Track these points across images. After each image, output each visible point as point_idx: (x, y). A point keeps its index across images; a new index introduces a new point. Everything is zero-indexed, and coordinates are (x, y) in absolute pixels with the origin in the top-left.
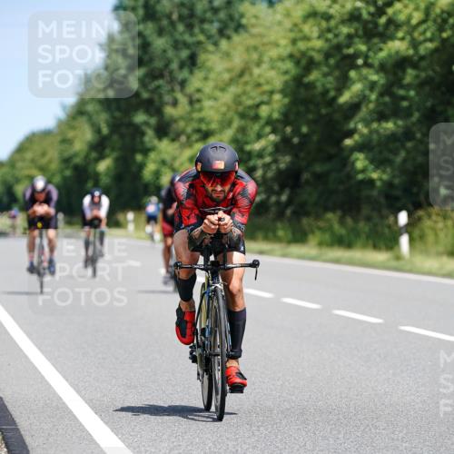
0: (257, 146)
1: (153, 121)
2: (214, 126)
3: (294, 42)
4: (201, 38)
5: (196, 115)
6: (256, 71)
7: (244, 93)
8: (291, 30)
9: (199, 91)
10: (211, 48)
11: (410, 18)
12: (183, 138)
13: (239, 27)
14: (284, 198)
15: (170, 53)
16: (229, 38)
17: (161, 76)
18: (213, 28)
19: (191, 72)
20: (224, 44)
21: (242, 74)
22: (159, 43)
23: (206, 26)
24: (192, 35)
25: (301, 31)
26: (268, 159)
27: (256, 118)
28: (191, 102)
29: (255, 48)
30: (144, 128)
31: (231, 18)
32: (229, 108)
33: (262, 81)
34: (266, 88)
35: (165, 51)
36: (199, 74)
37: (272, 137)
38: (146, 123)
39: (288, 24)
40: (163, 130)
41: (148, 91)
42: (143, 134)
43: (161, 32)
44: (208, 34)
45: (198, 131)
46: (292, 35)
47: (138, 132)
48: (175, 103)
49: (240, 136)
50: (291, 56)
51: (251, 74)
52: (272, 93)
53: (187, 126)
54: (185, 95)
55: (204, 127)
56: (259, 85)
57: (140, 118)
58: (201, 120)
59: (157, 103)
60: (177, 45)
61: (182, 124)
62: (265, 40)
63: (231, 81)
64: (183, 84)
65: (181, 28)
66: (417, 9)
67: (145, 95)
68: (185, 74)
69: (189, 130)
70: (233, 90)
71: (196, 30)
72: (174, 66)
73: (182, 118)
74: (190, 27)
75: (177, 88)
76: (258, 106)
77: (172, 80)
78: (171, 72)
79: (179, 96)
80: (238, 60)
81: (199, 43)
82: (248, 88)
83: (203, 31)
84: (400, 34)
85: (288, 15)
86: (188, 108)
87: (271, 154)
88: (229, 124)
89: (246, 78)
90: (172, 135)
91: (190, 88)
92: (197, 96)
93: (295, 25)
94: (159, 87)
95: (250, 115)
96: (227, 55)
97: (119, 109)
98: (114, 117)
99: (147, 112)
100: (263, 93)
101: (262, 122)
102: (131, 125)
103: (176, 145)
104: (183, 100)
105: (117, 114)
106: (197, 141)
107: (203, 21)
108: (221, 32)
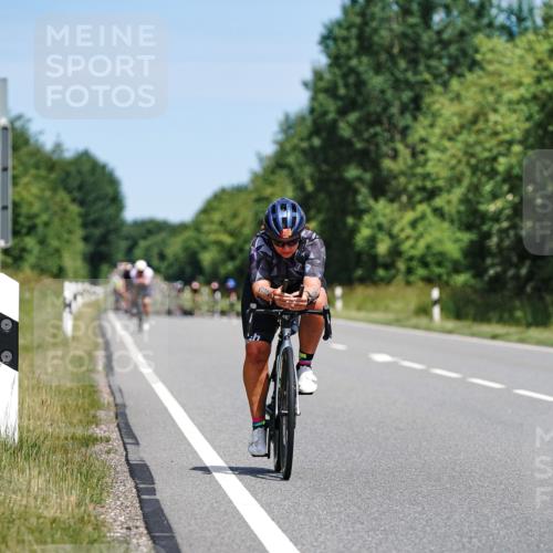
0: (492, 208)
1: (368, 176)
2: (441, 183)
3: (538, 81)
4: (427, 76)
5: (419, 170)
6: (493, 117)
7: (478, 143)
8: (535, 68)
9: (423, 140)
10: (438, 89)
12: (404, 198)
13: (474, 65)
14: (524, 271)
15: (389, 94)
16: (461, 76)
17: (379, 122)
18: (442, 65)
19: (415, 118)
20: (455, 84)
21: (475, 121)
22: (377, 82)
23: (434, 63)
24: (416, 73)
25: (546, 69)
26: (505, 224)
27: (493, 173)
28: (414, 155)
29: (492, 89)
30: (357, 185)
31: (464, 53)
32: (459, 162)
33: (499, 128)
34: (507, 137)
35: (383, 92)
36: (424, 121)
37: (510, 197)
38: (359, 179)
39: (531, 61)
40: (380, 188)
41: (363, 140)
42: (356, 192)
43: (378, 69)
44: (436, 72)
45: (423, 189)
46: (536, 73)
47: (349, 189)
48: (395, 156)
49: (471, 196)
50: (535, 98)
51: (487, 121)
52: (510, 143)
53: (409, 182)
54: (407, 146)
55: (429, 184)
56: (496, 134)
57: (352, 172)
58: (427, 176)
59: (373, 155)
60: (397, 85)
61: (402, 180)
62: (504, 79)
63: (462, 127)
64: (405, 131)
65: (403, 64)
67: (359, 145)
68: (407, 119)
69: (411, 187)
70: (463, 136)
71: (421, 68)
72: (395, 110)
73: (403, 173)
74: (414, 63)
75: (398, 137)
76: (494, 159)
77: (392, 126)
78: (390, 118)
79: (400, 147)
80: (469, 105)
81: (425, 82)
82: (482, 137)
83: (429, 68)
85: (530, 49)
86: (410, 162)
87: (509, 218)
88: (458, 180)
89: (480, 125)
90: (390, 195)
91: (413, 138)
92: (421, 147)
93: (540, 61)
94: (376, 135)
95: (485, 168)
96: (458, 97)
97: (326, 161)
98: (320, 171)
99: (362, 165)
100: (501, 143)
101: (499, 178)
102: (342, 180)
103: (396, 205)
104: (404, 152)
105: (324, 167)
106: (421, 202)
107: (430, 56)
108: (451, 70)
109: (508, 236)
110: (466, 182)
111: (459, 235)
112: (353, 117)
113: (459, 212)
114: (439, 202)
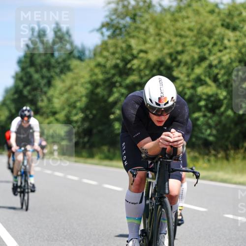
0: (75, 118)
2: (58, 110)
3: (91, 76)
4: (53, 74)
5: (50, 106)
6: (75, 88)
7: (71, 97)
9: (52, 96)
10: (57, 78)
11: (139, 66)
13: (69, 69)
14: (86, 139)
15: (40, 80)
16: (65, 74)
18: (58, 70)
19: (49, 88)
20: (63, 76)
21: (69, 89)
22: (36, 76)
23: (55, 69)
24: (49, 72)
25: (94, 71)
26: (79, 124)
27: (75, 107)
28: (49, 101)
29: (75, 78)
31: (65, 66)
34: (79, 95)
35: (38, 79)
39: (88, 69)
40: (37, 112)
43: (37, 71)
44: (56, 72)
45: (51, 112)
48: (42, 101)
49: (68, 114)
50: (90, 82)
51: (73, 89)
52: (81, 97)
54: (46, 97)
55: (54, 110)
56: (76, 93)
58: (52, 108)
59: (35, 101)
60: (43, 77)
61: (44, 109)
64: (45, 93)
66: (142, 62)
67: (30, 97)
68: (45, 89)
69: (48, 111)
70: (66, 95)
72: (42, 85)
74: (49, 70)
76: (75, 102)
77: (41, 91)
80: (68, 83)
82: (72, 95)
84: (135, 73)
85: (88, 65)
86: (47, 103)
87: (80, 122)
88: (63, 109)
90: (41, 113)
91: (49, 95)
93: (92, 69)
95: (73, 106)
96: (63, 81)
101: (78, 109)
103: (43, 117)
104: (45, 99)
106: (51, 116)
107: (54, 67)
112: (28, 88)
114: (57, 116)
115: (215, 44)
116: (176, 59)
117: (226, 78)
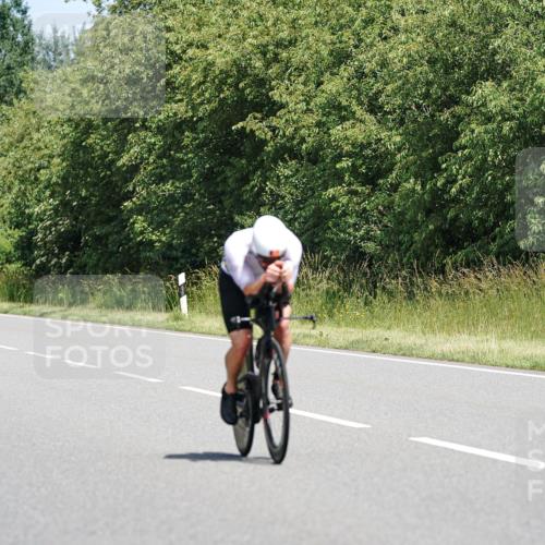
6: (36, 136)
7: (23, 157)
11: (188, 80)
13: (20, 91)
16: (11, 104)
21: (21, 140)
29: (34, 113)
31: (11, 83)
33: (41, 144)
34: (46, 152)
49: (19, 200)
50: (69, 120)
51: (31, 139)
52: (51, 157)
56: (39, 149)
63: (11, 144)
66: (195, 70)
76: (39, 170)
82: (28, 153)
88: (10, 188)
89: (26, 142)
95: (29, 178)
100: (43, 157)
101: (41, 186)
109: (51, 232)
110: (15, 190)
111: (10, 232)
113: (9, 213)
115: (369, 21)
116: (276, 59)
117: (398, 101)
